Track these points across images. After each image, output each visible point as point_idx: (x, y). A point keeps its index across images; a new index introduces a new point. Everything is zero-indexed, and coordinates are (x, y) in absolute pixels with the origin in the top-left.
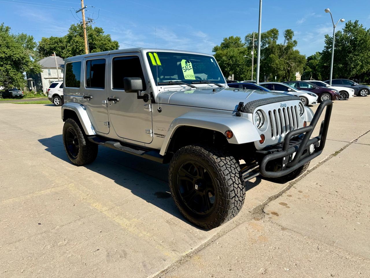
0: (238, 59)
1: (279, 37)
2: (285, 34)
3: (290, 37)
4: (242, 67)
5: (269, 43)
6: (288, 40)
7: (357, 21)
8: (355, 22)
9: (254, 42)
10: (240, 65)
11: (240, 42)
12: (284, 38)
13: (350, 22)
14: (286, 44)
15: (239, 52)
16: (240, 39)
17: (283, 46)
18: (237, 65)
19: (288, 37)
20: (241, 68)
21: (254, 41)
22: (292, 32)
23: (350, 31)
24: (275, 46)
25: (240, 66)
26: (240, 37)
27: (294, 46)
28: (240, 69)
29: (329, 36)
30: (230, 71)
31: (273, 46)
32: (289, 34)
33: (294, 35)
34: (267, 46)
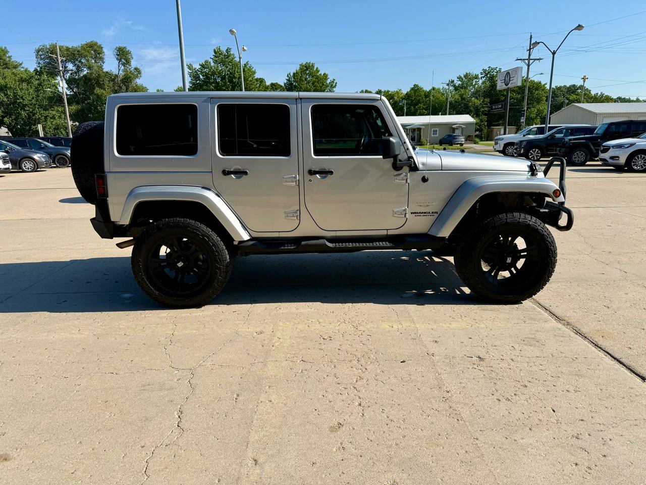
0: (19, 93)
1: (106, 60)
2: (118, 55)
3: (126, 61)
4: (31, 110)
5: (89, 68)
6: (124, 65)
7: (230, 49)
8: (227, 50)
9: (60, 63)
10: (26, 105)
11: (8, 59)
12: (117, 62)
13: (219, 49)
14: (122, 73)
15: (17, 79)
16: (7, 52)
17: (116, 76)
18: (19, 105)
19: (123, 60)
20: (31, 112)
21: (60, 60)
22: (128, 53)
23: (223, 62)
24: (102, 74)
25: (27, 108)
26: (6, 48)
27: (137, 77)
28: (28, 114)
29: (194, 67)
30: (6, 116)
31: (99, 75)
32: (123, 55)
33: (132, 58)
34: (86, 71)
